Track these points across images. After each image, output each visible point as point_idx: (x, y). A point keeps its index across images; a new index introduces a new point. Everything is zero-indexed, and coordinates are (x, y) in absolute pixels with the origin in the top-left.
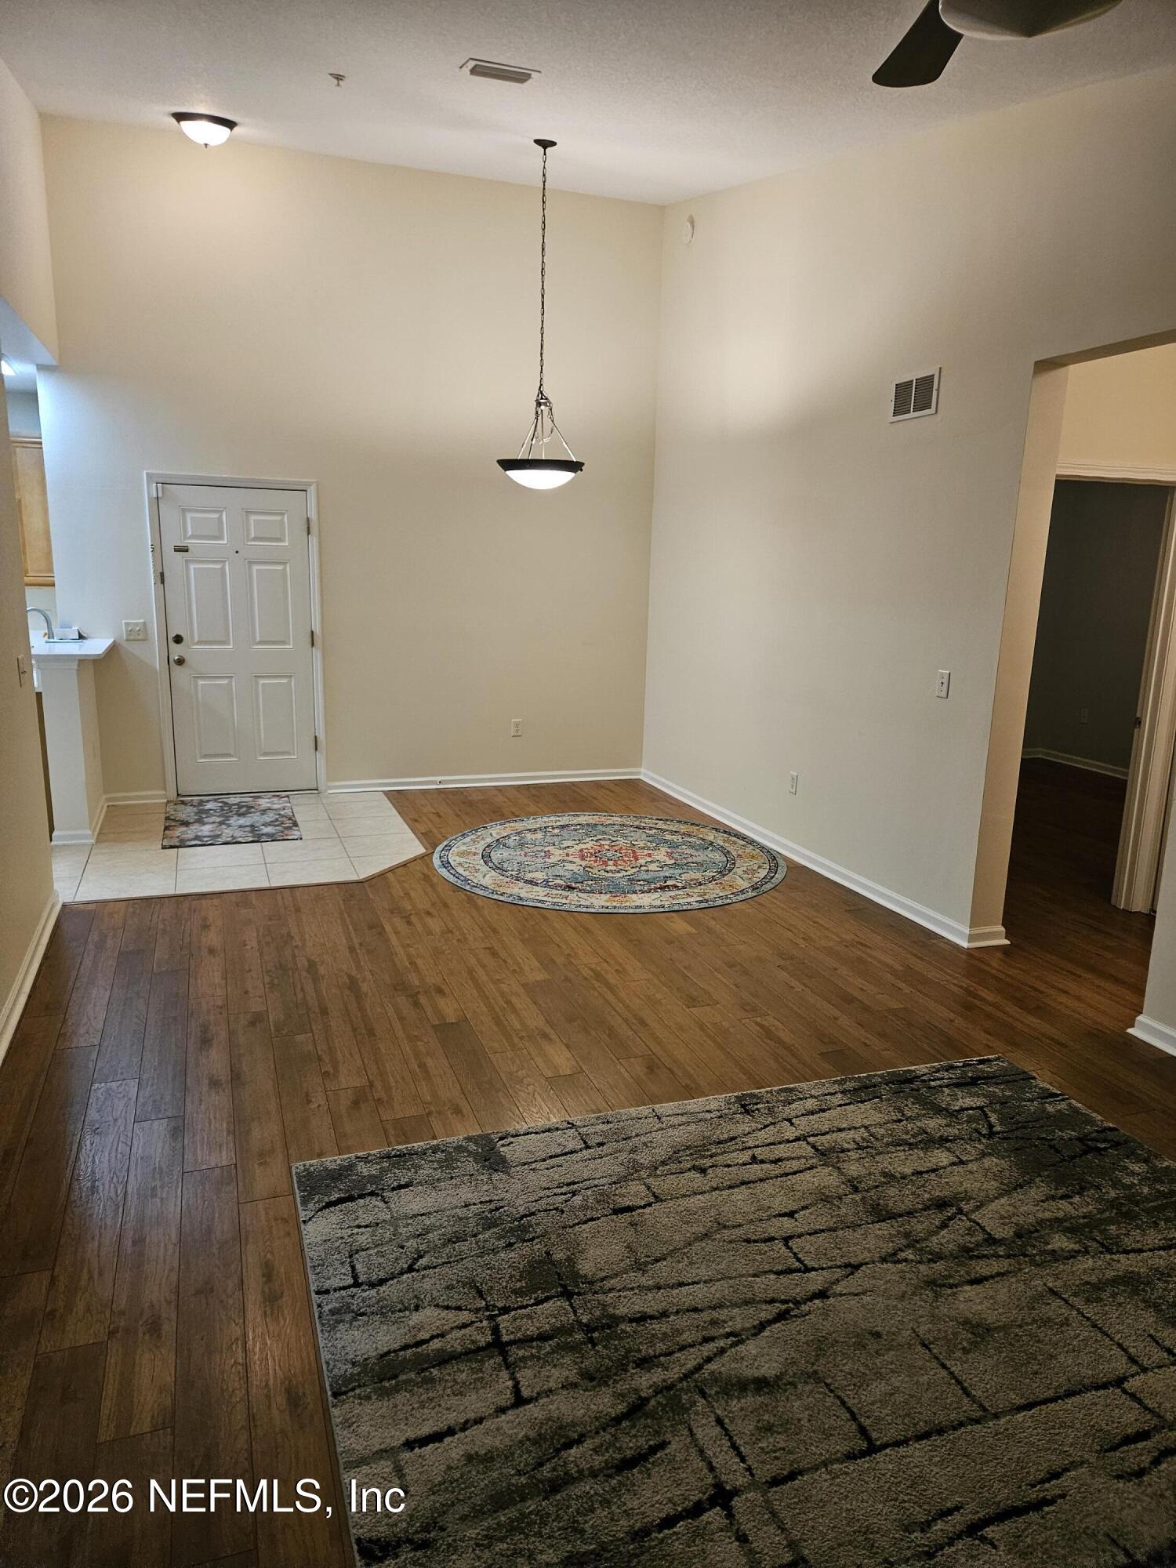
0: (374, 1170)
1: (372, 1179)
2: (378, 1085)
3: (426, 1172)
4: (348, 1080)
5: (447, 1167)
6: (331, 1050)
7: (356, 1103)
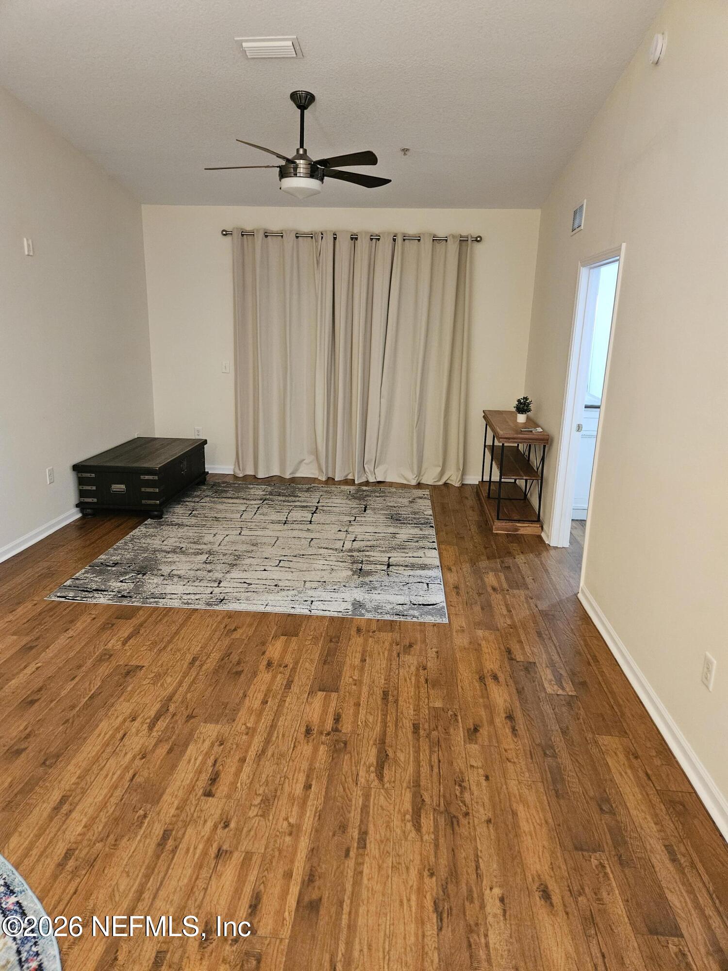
0: (411, 612)
1: (413, 609)
2: (395, 654)
3: (389, 607)
4: (411, 660)
5: (379, 606)
6: (417, 687)
7: (411, 646)
